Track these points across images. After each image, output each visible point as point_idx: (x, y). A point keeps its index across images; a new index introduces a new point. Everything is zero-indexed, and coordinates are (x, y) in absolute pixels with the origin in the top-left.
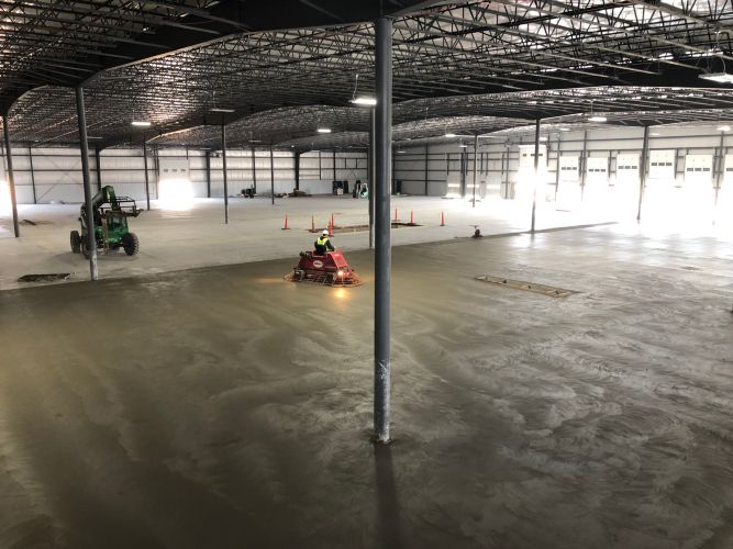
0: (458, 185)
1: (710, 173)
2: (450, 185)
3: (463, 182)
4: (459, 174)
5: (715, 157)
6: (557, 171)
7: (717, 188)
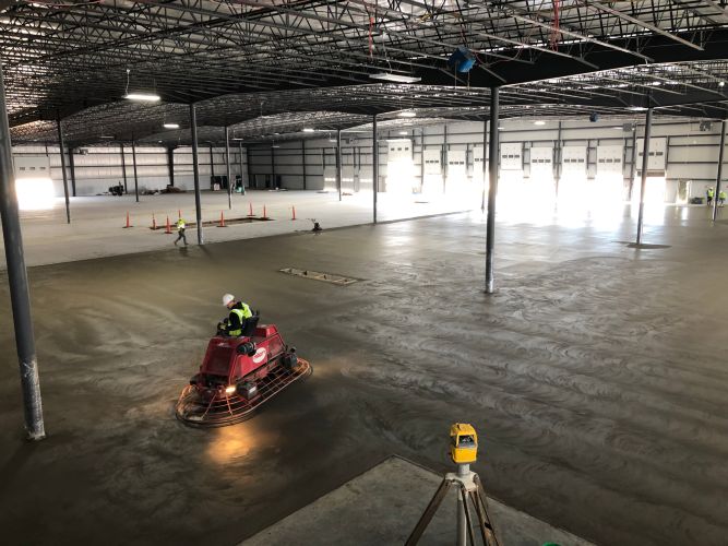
0: (334, 180)
1: (551, 163)
2: (326, 179)
3: (338, 176)
4: (334, 168)
5: (555, 149)
6: (422, 165)
7: (557, 178)
